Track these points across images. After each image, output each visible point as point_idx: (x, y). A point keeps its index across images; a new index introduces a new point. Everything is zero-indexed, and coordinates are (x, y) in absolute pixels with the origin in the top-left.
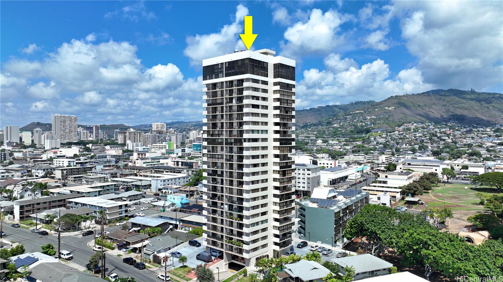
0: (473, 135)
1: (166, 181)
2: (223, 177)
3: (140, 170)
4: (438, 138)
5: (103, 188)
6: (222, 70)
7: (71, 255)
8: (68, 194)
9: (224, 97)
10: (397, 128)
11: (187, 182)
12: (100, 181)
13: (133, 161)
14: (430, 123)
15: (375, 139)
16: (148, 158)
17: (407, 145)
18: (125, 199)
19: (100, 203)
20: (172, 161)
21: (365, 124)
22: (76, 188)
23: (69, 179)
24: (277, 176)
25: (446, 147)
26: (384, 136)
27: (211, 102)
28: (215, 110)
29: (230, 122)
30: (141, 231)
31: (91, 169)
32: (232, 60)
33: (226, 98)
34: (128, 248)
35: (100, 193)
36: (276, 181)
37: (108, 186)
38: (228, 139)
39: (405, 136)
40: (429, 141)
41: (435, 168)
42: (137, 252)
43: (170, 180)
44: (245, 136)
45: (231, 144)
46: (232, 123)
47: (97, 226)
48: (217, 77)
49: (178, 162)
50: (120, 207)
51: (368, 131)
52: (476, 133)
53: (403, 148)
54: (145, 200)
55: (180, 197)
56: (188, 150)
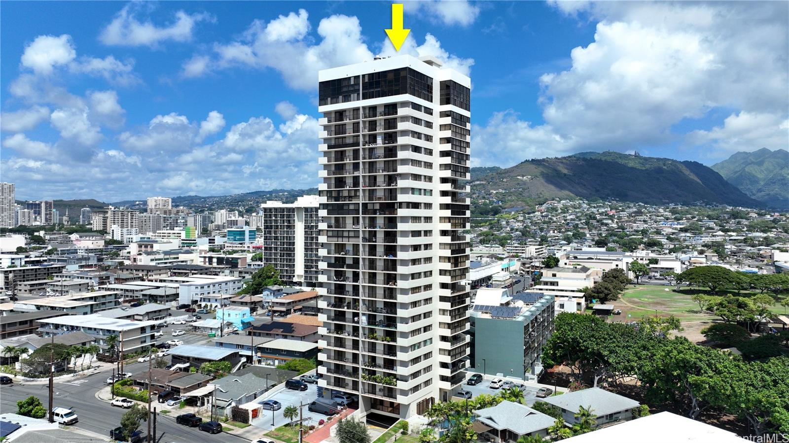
0: (645, 217)
1: (206, 287)
2: (359, 269)
3: (148, 271)
4: (598, 221)
5: (95, 301)
6: (356, 87)
7: (75, 416)
8: (31, 311)
9: (361, 133)
10: (537, 206)
11: (238, 288)
12: (80, 290)
13: (131, 257)
14: (581, 200)
15: (508, 223)
16: (157, 253)
17: (556, 232)
18: (141, 318)
19: (104, 324)
20: (200, 257)
21: (490, 201)
22: (46, 301)
23: (19, 288)
24: (448, 266)
25: (611, 235)
26: (521, 218)
27: (333, 143)
28: (341, 155)
29: (369, 176)
30: (192, 368)
31: (59, 270)
32: (376, 71)
33: (364, 136)
34: (178, 399)
35: (92, 310)
36: (445, 275)
37: (104, 296)
38: (369, 204)
39: (551, 219)
40: (586, 227)
41: (615, 263)
42: (199, 404)
43: (211, 286)
44: (401, 198)
45: (375, 212)
46: (375, 177)
47: (101, 365)
48: (347, 99)
49: (211, 258)
50: (143, 330)
51: (496, 212)
52: (648, 215)
53: (550, 237)
54: (174, 320)
55: (240, 312)
56: (219, 241)
